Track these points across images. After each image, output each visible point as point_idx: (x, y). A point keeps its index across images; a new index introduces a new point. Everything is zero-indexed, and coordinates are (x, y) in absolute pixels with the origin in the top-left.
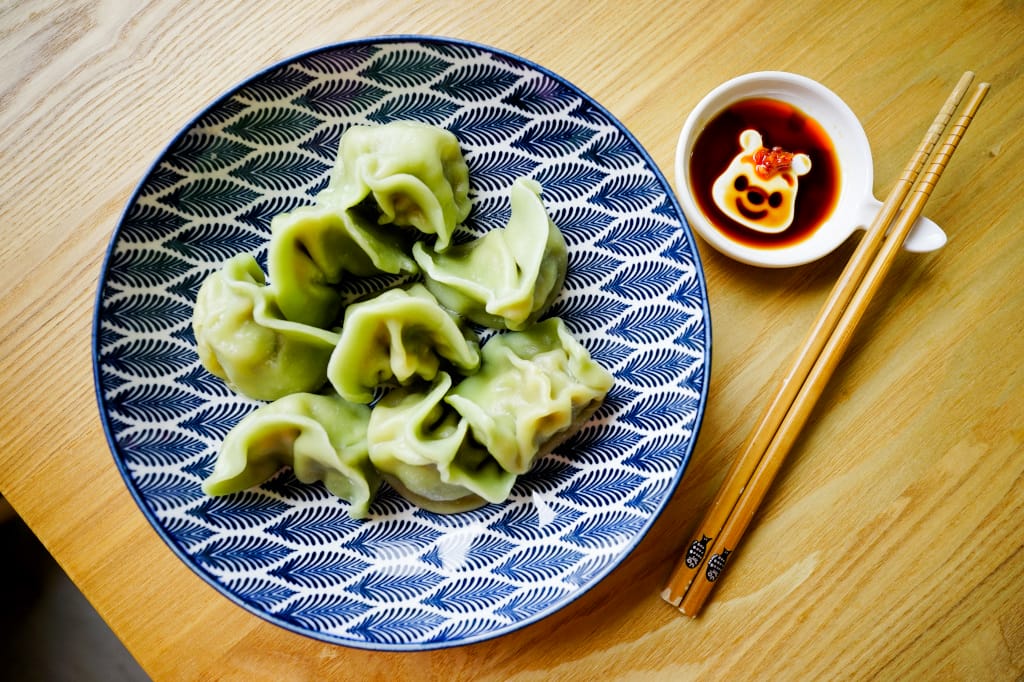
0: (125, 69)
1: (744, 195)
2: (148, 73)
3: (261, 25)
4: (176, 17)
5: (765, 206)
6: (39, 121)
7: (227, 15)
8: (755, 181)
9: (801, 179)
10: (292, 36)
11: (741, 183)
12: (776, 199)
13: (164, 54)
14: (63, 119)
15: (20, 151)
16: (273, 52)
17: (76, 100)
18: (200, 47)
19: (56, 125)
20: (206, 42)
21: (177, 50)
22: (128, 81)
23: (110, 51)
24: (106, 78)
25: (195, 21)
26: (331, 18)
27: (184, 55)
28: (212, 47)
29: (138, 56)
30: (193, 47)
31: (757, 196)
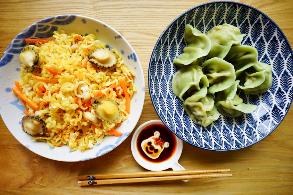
0: (89, 10)
1: (149, 147)
2: (93, 15)
3: (124, 23)
4: (107, 8)
5: (153, 151)
6: (62, 7)
7: (118, 15)
8: (153, 144)
9: (165, 148)
10: (128, 31)
11: (150, 143)
12: (156, 151)
13: (99, 13)
14: (68, 10)
15: (54, 10)
16: (122, 31)
17: (74, 9)
18: (108, 18)
19: (66, 11)
20: (110, 18)
21: (102, 15)
22: (87, 13)
23: (89, 4)
24: (83, 9)
25: (111, 11)
26: (139, 33)
27: (103, 17)
28: (110, 19)
29: (93, 9)
30: (106, 16)
31: (152, 148)
